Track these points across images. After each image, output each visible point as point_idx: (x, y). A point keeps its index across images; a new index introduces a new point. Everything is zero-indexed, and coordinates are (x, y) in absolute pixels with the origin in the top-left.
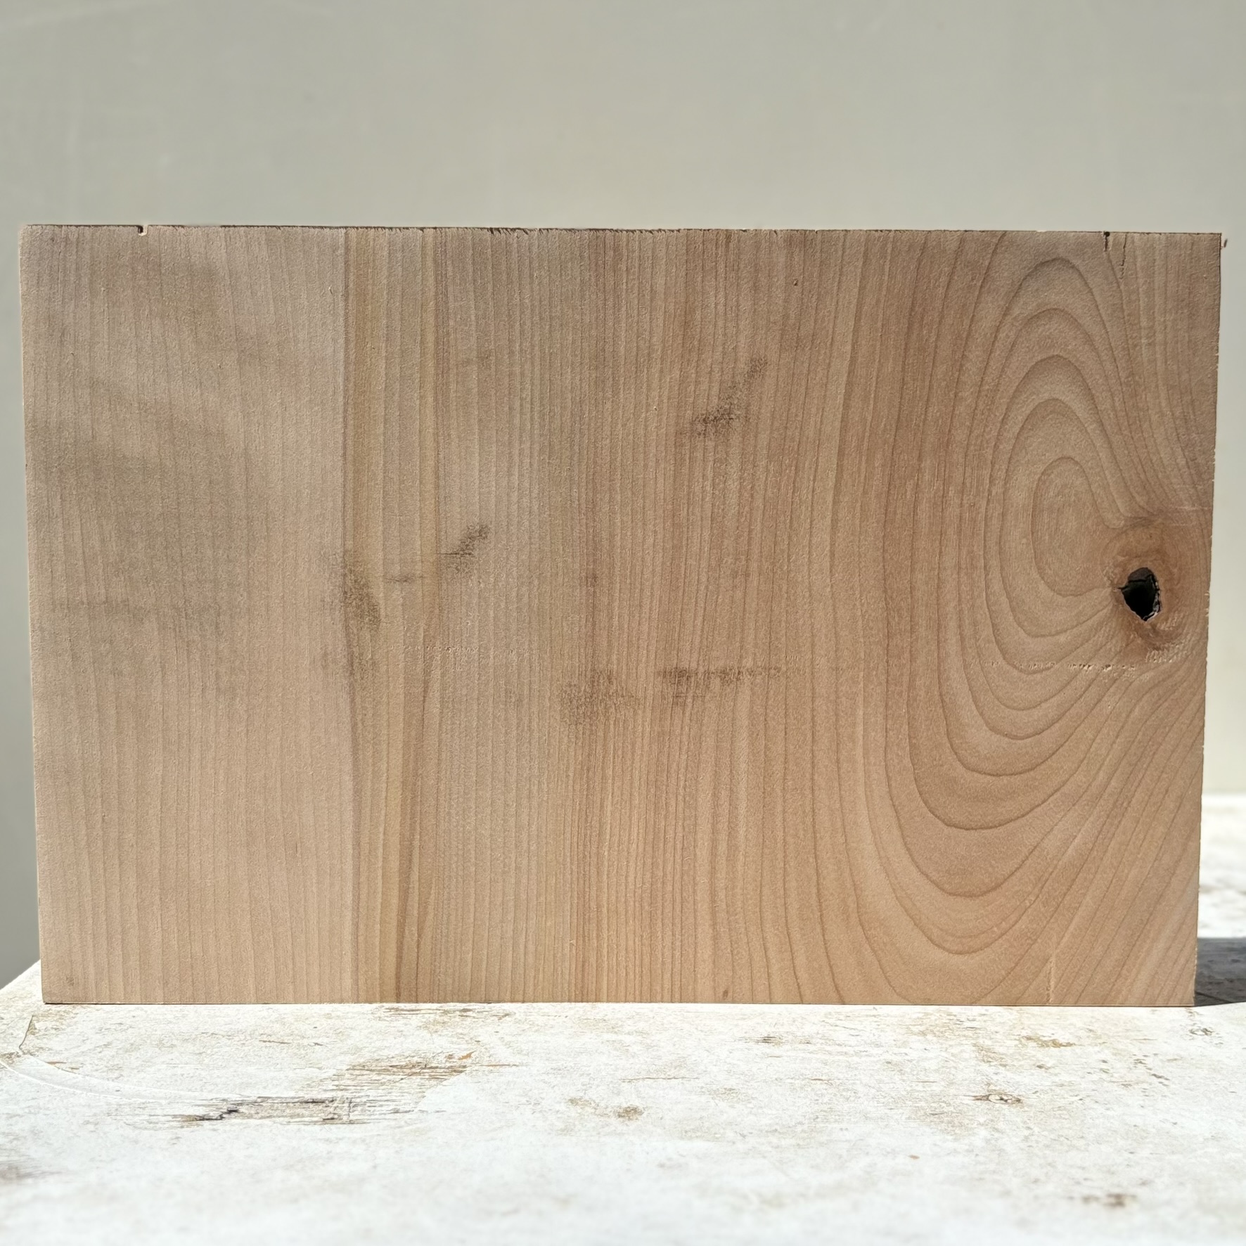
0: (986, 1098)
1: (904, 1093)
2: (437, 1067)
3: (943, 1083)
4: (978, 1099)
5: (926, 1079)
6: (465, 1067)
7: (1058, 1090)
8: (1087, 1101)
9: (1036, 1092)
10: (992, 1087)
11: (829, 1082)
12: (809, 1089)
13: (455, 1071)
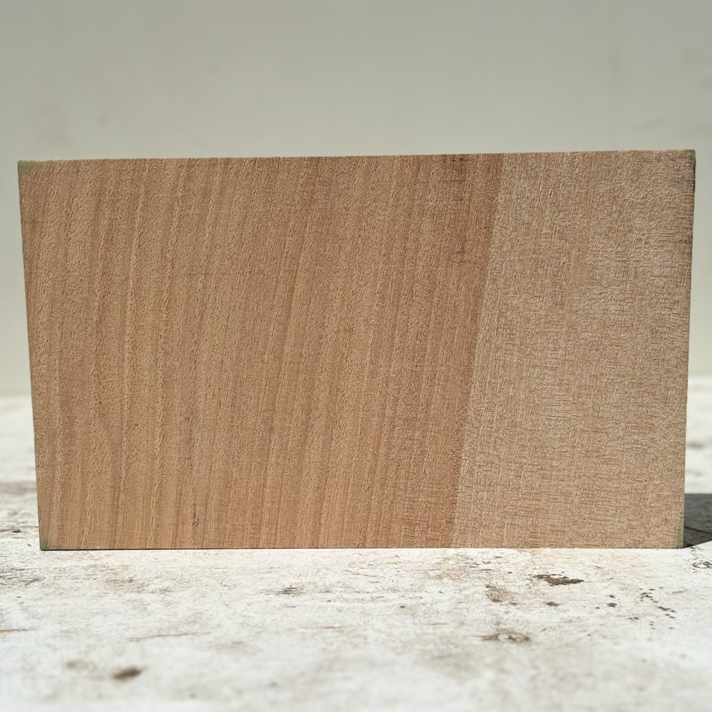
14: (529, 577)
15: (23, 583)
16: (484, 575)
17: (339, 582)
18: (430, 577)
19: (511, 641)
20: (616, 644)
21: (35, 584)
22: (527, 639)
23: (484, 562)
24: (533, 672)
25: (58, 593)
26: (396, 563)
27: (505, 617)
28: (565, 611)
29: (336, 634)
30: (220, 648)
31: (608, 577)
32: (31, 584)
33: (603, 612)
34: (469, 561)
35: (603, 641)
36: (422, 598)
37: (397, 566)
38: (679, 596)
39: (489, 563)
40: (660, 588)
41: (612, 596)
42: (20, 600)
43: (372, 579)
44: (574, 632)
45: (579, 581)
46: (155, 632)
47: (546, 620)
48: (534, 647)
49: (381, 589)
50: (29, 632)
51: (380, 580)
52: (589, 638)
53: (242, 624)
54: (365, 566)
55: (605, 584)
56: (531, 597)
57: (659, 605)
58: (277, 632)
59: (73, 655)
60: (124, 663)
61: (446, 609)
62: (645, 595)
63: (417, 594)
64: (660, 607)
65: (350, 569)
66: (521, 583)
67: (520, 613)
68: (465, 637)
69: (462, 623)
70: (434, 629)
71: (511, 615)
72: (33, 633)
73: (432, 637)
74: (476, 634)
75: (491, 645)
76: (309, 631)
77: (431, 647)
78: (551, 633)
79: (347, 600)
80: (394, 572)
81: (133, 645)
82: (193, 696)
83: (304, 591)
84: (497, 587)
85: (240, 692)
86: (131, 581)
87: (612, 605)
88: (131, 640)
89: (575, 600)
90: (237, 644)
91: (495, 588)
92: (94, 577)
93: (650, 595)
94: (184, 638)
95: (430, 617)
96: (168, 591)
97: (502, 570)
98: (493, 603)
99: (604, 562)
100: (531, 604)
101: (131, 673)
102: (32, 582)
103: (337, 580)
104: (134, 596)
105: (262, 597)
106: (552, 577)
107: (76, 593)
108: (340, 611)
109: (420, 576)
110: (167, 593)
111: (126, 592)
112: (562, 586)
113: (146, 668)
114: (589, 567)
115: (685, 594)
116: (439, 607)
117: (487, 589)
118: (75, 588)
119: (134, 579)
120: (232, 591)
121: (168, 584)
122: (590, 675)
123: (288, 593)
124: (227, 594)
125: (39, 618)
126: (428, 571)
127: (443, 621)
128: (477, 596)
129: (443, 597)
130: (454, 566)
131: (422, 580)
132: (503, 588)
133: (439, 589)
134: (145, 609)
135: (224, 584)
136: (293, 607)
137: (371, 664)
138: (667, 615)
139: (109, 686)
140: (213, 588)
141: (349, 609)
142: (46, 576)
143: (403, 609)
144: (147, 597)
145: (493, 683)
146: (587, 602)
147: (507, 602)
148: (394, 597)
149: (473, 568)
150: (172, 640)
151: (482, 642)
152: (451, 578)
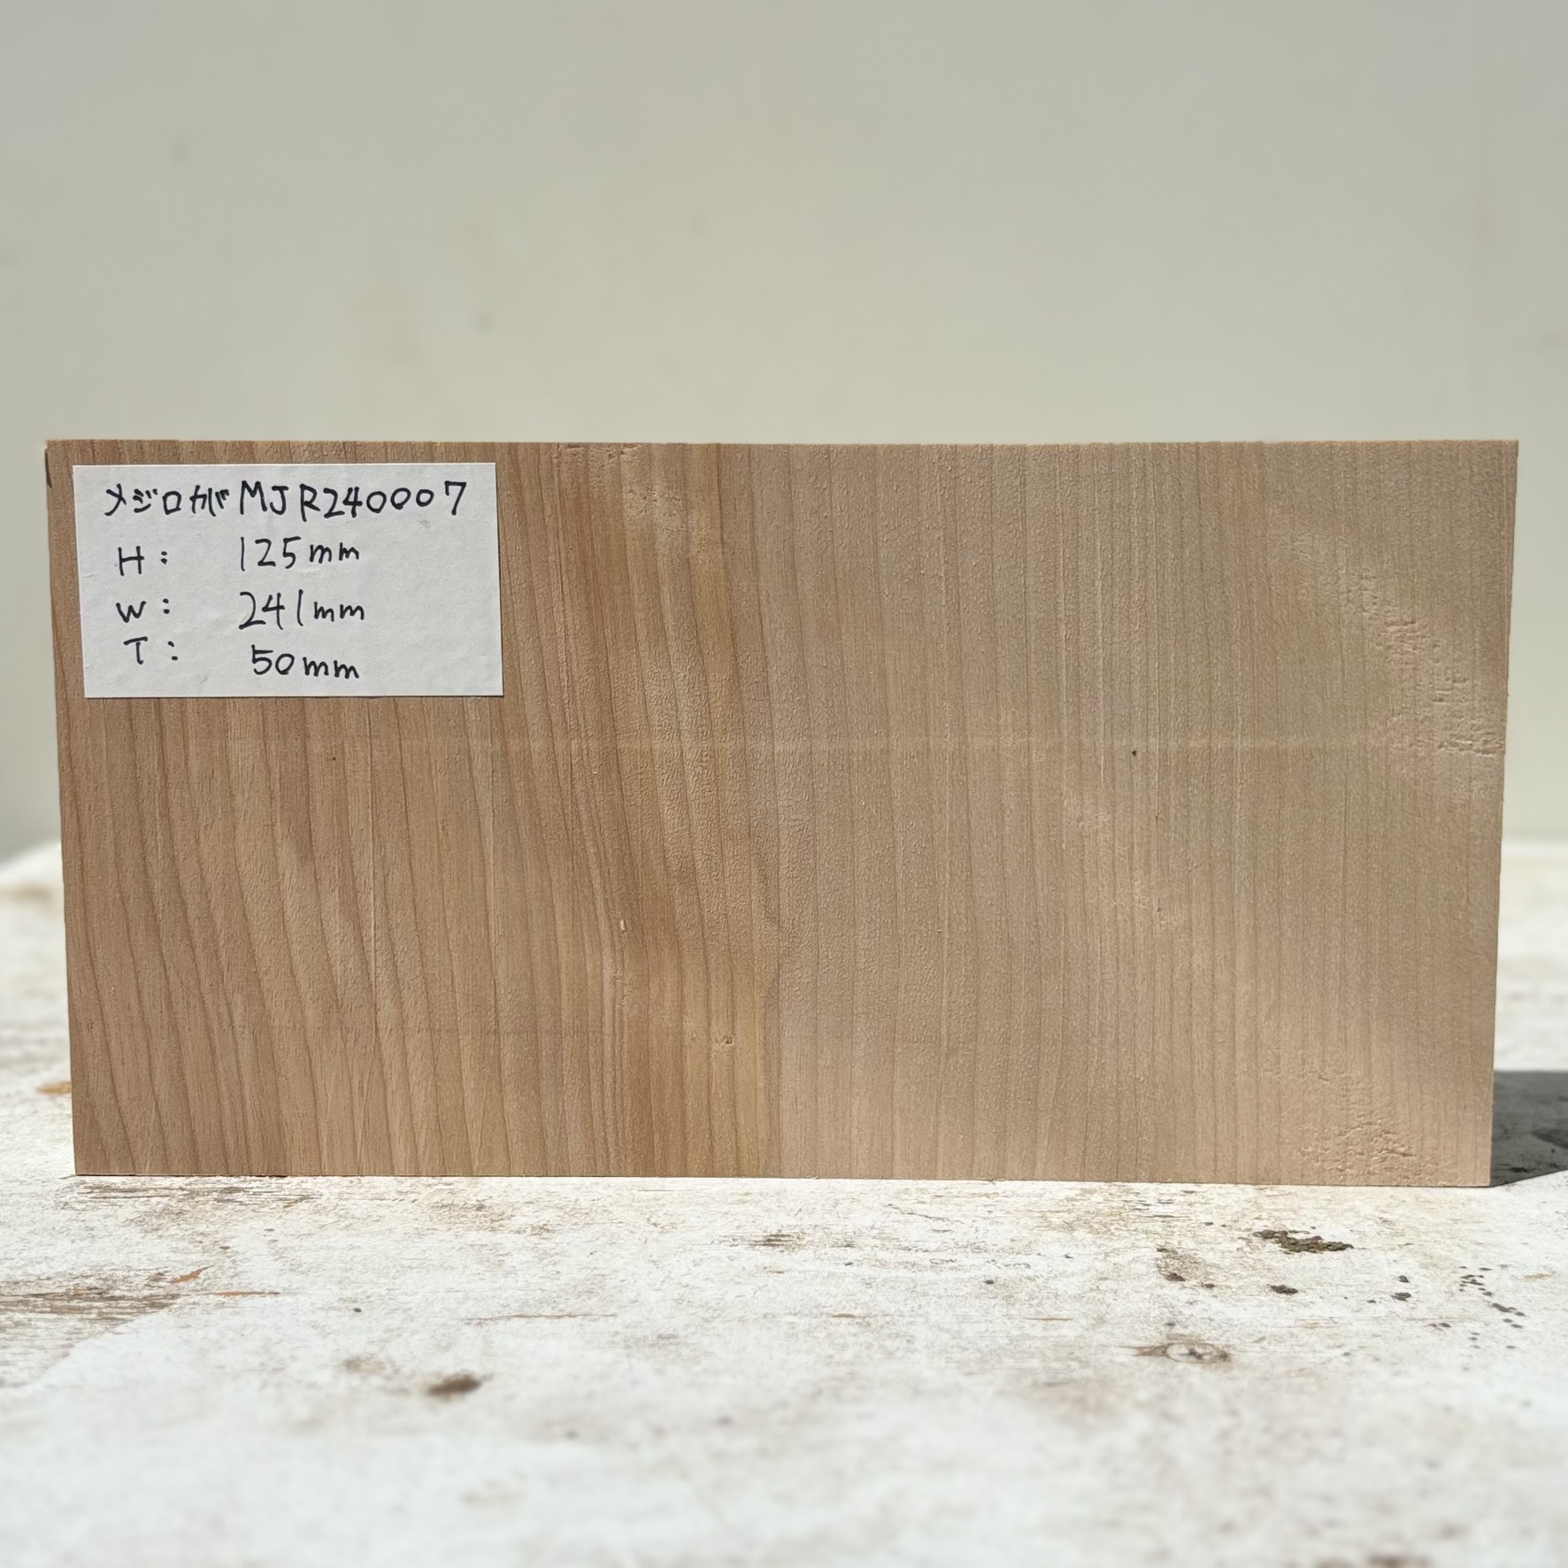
0: (1160, 1351)
1: (1003, 1342)
2: (122, 1298)
3: (1084, 1322)
4: (1145, 1354)
5: (1053, 1313)
6: (174, 1297)
7: (1305, 1336)
8: (1359, 1356)
9: (1263, 1339)
10: (1178, 1330)
11: (864, 1322)
12: (822, 1335)
13: (153, 1305)
14: (1245, 1235)
15: (281, 1204)
16: (1158, 1226)
17: (872, 1228)
18: (1050, 1227)
19: (1192, 1359)
20: (1397, 1374)
21: (303, 1205)
22: (1224, 1356)
23: (1160, 1201)
24: (1226, 1422)
25: (343, 1225)
26: (987, 1196)
27: (1187, 1311)
28: (1306, 1306)
29: (853, 1330)
30: (632, 1344)
31: (1402, 1241)
32: (295, 1206)
33: (1381, 1309)
34: (1131, 1197)
35: (1373, 1367)
36: (1028, 1266)
37: (988, 1201)
38: (1536, 1284)
39: (1169, 1202)
40: (1503, 1266)
41: (1404, 1279)
42: (272, 1236)
43: (940, 1225)
44: (1318, 1347)
45: (1342, 1247)
46: (515, 1308)
47: (1265, 1321)
48: (1235, 1372)
49: (952, 1244)
50: (280, 1298)
51: (953, 1227)
52: (1345, 1359)
53: (679, 1301)
54: (926, 1198)
55: (1392, 1255)
56: (1245, 1274)
57: (1494, 1300)
58: (742, 1320)
59: (357, 1346)
60: (450, 1366)
61: (1074, 1291)
62: (1471, 1280)
63: (1023, 1259)
64: (1496, 1306)
65: (896, 1203)
66: (1225, 1246)
67: (1216, 1305)
68: (1103, 1347)
69: (1101, 1320)
70: (1045, 1329)
71: (1199, 1306)
72: (288, 1299)
73: (1039, 1344)
74: (1126, 1343)
75: (1152, 1365)
76: (805, 1320)
77: (1035, 1363)
78: (1271, 1348)
79: (883, 1264)
80: (982, 1212)
81: (469, 1331)
82: (572, 1435)
83: (804, 1242)
84: (1179, 1251)
85: (659, 1432)
86: (480, 1208)
87: (1403, 1297)
88: (468, 1321)
89: (1331, 1284)
90: (666, 1339)
91: (1174, 1252)
92: (413, 1197)
93: (1479, 1280)
94: (566, 1322)
95: (1039, 1304)
96: (548, 1231)
97: (1192, 1217)
98: (1166, 1282)
99: (1399, 1211)
100: (1240, 1288)
101: (463, 1385)
102: (296, 1201)
103: (870, 1224)
104: (485, 1237)
105: (725, 1250)
106: (1290, 1235)
107: (376, 1227)
108: (868, 1284)
109: (1031, 1223)
110: (545, 1235)
111: (468, 1229)
112: (1307, 1255)
113: (488, 1377)
114: (1366, 1218)
115: (1548, 1281)
116: (1059, 1285)
117: (1160, 1255)
118: (375, 1218)
119: (487, 1204)
120: (668, 1235)
121: (548, 1216)
122: (1336, 1433)
123: (773, 1245)
124: (657, 1241)
125: (303, 1273)
126: (1048, 1214)
127: (1064, 1314)
128: (1140, 1268)
129: (1072, 1267)
130: (1100, 1206)
131: (1035, 1231)
132: (1192, 1253)
133: (1066, 1251)
134: (501, 1263)
135: (653, 1220)
136: (779, 1272)
137: (917, 1390)
138: (1507, 1321)
139: (418, 1408)
140: (632, 1228)
141: (885, 1281)
142: (324, 1191)
143: (990, 1287)
144: (505, 1239)
145: (1145, 1440)
146: (1353, 1289)
147: (1194, 1282)
148: (976, 1262)
149: (1137, 1213)
150: (546, 1325)
151: (1135, 1359)
152: (1092, 1230)
